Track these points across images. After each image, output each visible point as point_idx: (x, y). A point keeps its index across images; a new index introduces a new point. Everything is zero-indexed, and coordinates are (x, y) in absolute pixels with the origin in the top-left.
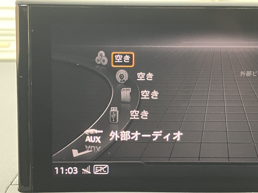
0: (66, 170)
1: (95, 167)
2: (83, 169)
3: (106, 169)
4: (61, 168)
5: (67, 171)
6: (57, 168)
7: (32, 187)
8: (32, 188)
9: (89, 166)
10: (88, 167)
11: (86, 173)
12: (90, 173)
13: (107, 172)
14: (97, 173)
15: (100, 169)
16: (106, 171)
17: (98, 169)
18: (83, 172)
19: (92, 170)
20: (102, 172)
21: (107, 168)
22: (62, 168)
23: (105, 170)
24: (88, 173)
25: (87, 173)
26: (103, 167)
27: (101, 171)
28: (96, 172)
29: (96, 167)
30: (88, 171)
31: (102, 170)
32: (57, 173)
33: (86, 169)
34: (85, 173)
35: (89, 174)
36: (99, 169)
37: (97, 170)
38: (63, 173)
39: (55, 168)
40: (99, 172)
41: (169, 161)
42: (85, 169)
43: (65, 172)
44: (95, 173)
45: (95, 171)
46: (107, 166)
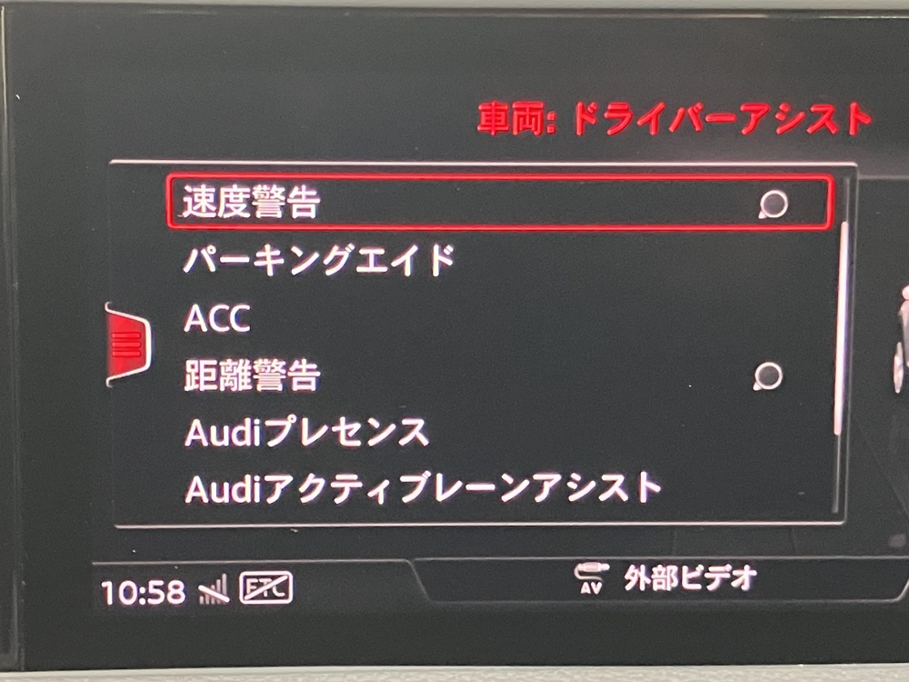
0: (142, 590)
1: (246, 578)
2: (202, 588)
3: (283, 587)
5: (145, 596)
6: (108, 585)
7: (20, 652)
8: (19, 656)
9: (224, 576)
10: (218, 581)
11: (213, 602)
12: (227, 600)
13: (286, 597)
14: (252, 599)
15: (262, 585)
16: (283, 594)
17: (254, 587)
18: (202, 598)
19: (232, 591)
20: (272, 596)
21: (288, 580)
23: (279, 591)
24: (219, 602)
25: (216, 599)
26: (273, 578)
27: (266, 595)
28: (247, 597)
29: (249, 581)
30: (221, 592)
31: (270, 591)
32: (110, 602)
33: (213, 587)
34: (208, 602)
35: (223, 605)
36: (259, 585)
37: (252, 591)
39: (104, 584)
40: (261, 597)
42: (209, 586)
44: (245, 600)
45: (245, 594)
46: (286, 575)
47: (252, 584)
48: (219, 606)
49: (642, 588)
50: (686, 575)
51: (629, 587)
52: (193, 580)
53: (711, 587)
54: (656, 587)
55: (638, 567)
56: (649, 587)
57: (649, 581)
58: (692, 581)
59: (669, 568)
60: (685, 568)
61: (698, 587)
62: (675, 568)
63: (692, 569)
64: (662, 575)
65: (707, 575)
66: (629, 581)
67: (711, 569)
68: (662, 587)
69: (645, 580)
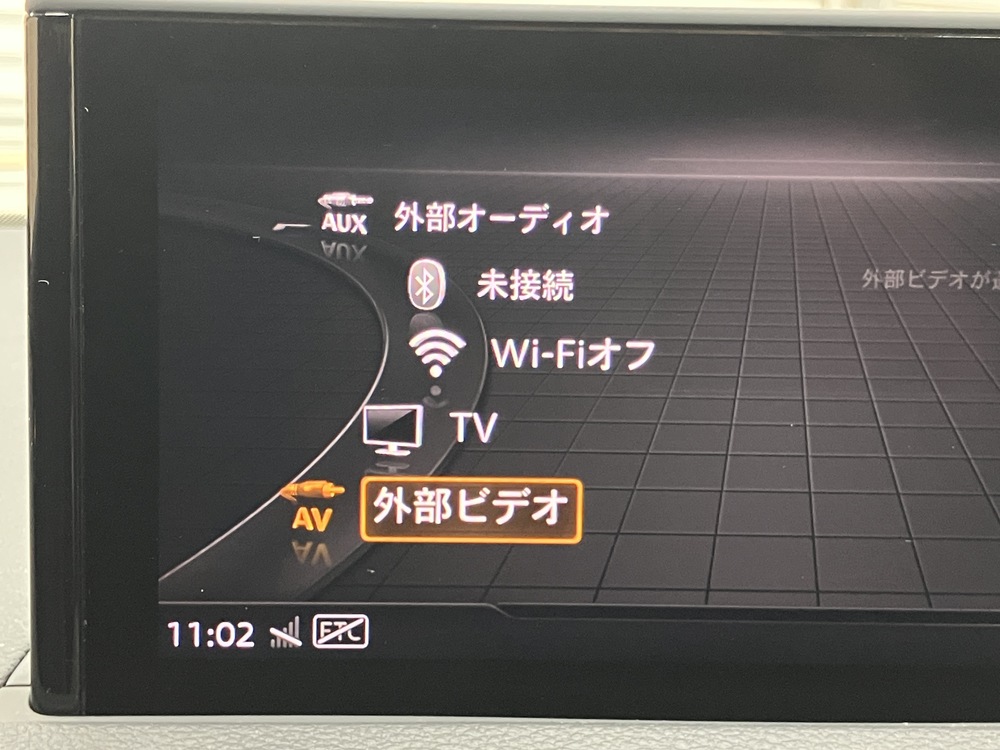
0: (210, 632)
1: (319, 621)
3: (358, 631)
4: (191, 625)
5: (213, 638)
6: (175, 625)
7: (80, 694)
8: (80, 698)
9: (297, 618)
10: (291, 624)
11: (285, 646)
13: (362, 642)
14: (326, 643)
15: (336, 628)
16: (358, 639)
17: (329, 631)
18: (273, 641)
19: (305, 636)
20: (345, 640)
21: (364, 623)
22: (195, 625)
23: (354, 634)
25: (288, 643)
26: (349, 621)
27: (340, 638)
28: (320, 641)
29: (323, 624)
30: (294, 636)
31: (345, 635)
32: (176, 644)
33: (285, 629)
34: (279, 645)
35: (294, 648)
36: (334, 628)
37: (326, 634)
38: (197, 643)
39: (170, 625)
40: (335, 641)
41: (594, 602)
42: (281, 630)
43: (204, 638)
44: (319, 644)
45: (319, 637)
46: (362, 619)
47: (326, 627)
48: (291, 650)
52: (264, 620)
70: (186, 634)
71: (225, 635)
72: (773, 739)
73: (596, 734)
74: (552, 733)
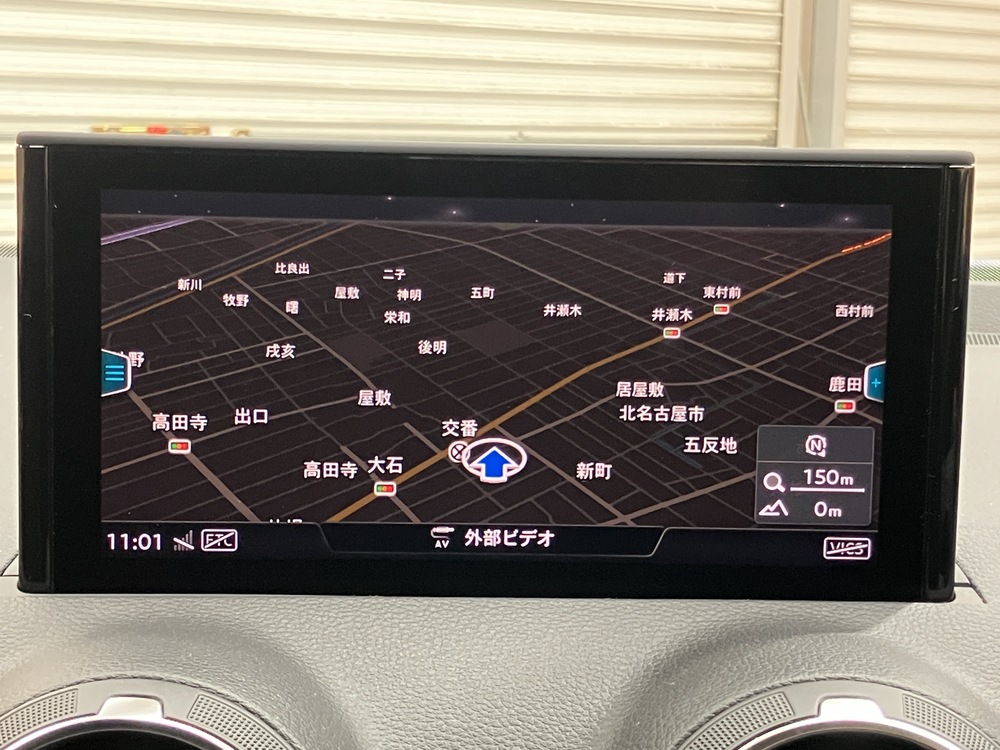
1: (205, 533)
2: (176, 540)
3: (231, 540)
4: (122, 536)
5: (137, 544)
6: (112, 536)
7: (51, 581)
8: (51, 583)
9: (191, 531)
10: (187, 535)
11: (183, 549)
12: (192, 548)
13: (233, 547)
14: (209, 548)
15: (216, 538)
16: (231, 545)
17: (211, 540)
18: (175, 546)
19: (196, 541)
20: (223, 545)
21: (234, 535)
22: (125, 536)
23: (228, 542)
24: (187, 549)
25: (185, 547)
26: (225, 534)
27: (219, 545)
28: (207, 546)
29: (208, 535)
30: (189, 543)
31: (222, 542)
32: (113, 547)
33: (183, 539)
34: (179, 549)
35: (190, 551)
36: (215, 538)
37: (210, 542)
38: (126, 548)
39: (109, 536)
40: (215, 546)
42: (180, 538)
43: (131, 543)
44: (205, 549)
45: (205, 544)
46: (233, 532)
47: (210, 537)
48: (187, 552)
49: (477, 544)
50: (507, 536)
51: (467, 544)
52: (169, 533)
53: (523, 545)
54: (486, 544)
55: (474, 530)
56: (481, 543)
57: (481, 540)
58: (510, 540)
59: (495, 531)
60: (506, 532)
61: (515, 544)
62: (499, 532)
63: (510, 532)
64: (491, 536)
65: (521, 537)
66: (468, 540)
67: (523, 532)
68: (491, 544)
69: (478, 539)
70: (119, 541)
71: (145, 542)
72: (491, 606)
73: (379, 603)
74: (351, 602)
